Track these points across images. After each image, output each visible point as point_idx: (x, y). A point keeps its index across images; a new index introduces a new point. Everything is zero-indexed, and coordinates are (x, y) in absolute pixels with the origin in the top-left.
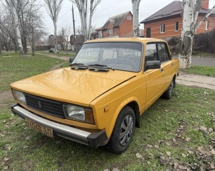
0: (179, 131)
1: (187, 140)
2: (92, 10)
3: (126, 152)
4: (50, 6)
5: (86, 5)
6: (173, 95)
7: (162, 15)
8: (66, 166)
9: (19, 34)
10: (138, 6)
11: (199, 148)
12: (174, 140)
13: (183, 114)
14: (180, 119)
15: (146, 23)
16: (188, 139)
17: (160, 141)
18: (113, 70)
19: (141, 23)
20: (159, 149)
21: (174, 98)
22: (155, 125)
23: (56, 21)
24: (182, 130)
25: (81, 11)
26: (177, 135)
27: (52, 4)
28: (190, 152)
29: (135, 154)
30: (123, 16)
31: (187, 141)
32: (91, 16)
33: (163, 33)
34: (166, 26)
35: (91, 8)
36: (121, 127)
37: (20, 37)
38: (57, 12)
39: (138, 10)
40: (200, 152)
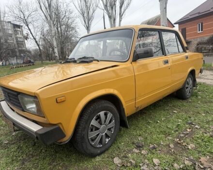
0: (182, 135)
1: (189, 147)
2: (121, 15)
3: (102, 155)
4: (84, 17)
5: (115, 11)
6: (192, 95)
7: (199, 13)
8: (28, 165)
9: (55, 44)
10: (166, 4)
11: (203, 159)
12: (172, 146)
13: (196, 116)
14: (189, 122)
15: (180, 23)
16: (191, 146)
17: (151, 146)
18: (98, 61)
19: (175, 24)
20: (146, 156)
21: (194, 98)
22: (154, 127)
23: (89, 30)
24: (187, 134)
25: (110, 17)
26: (178, 140)
27: (86, 15)
28: (187, 162)
29: (113, 158)
30: (156, 19)
31: (188, 149)
32: (120, 21)
33: (200, 32)
34: (203, 24)
35: (120, 14)
36: (91, 124)
37: (56, 46)
38: (90, 21)
39: (166, 8)
40: (202, 164)
